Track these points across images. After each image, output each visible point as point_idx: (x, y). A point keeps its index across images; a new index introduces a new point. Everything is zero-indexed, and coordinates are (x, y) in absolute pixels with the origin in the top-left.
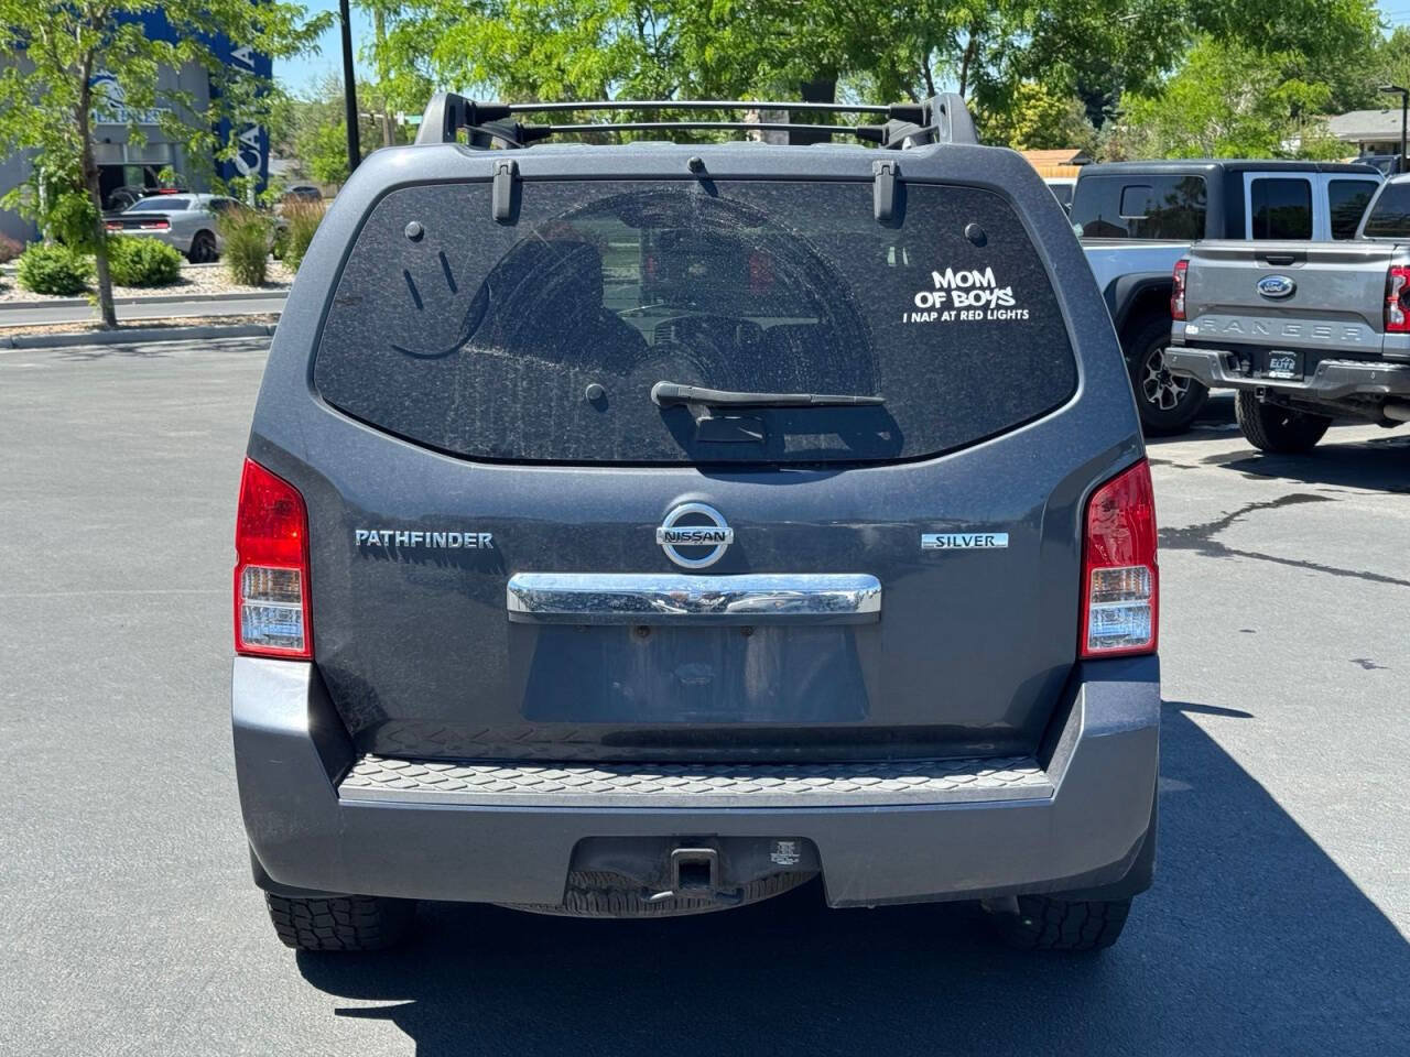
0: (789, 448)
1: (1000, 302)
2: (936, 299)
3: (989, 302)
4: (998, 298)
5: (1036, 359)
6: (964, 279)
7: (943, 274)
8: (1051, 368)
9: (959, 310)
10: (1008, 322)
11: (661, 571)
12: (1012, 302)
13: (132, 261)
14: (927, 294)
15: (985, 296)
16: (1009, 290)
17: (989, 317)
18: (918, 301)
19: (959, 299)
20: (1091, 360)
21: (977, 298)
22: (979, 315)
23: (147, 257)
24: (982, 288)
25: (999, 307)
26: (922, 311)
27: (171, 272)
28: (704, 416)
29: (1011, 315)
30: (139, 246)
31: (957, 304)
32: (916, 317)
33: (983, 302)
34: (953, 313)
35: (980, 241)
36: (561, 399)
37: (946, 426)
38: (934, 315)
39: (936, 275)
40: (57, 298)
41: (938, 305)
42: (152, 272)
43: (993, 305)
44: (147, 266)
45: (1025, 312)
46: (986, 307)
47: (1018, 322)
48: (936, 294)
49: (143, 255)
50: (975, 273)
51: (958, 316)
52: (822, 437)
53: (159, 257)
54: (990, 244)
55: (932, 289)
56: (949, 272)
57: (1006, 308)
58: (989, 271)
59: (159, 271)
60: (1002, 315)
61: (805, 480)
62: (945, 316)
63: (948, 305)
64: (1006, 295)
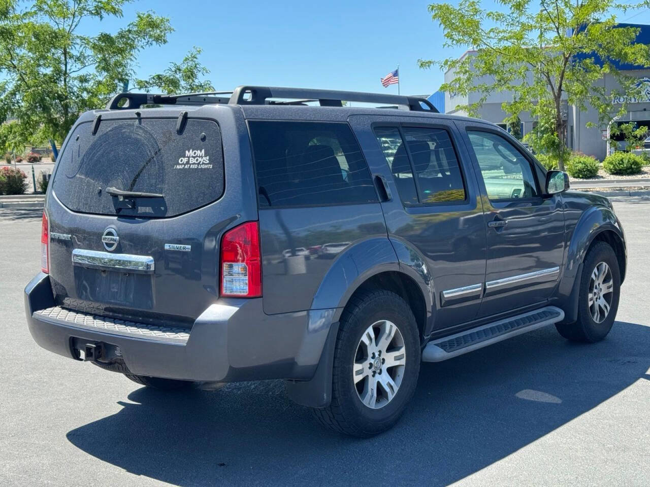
0: (139, 212)
1: (204, 162)
2: (185, 160)
3: (200, 162)
4: (204, 160)
5: (211, 183)
6: (195, 153)
7: (189, 152)
8: (216, 187)
9: (190, 164)
10: (205, 169)
11: (103, 251)
12: (208, 162)
13: (619, 163)
14: (183, 159)
15: (200, 159)
16: (208, 158)
17: (199, 167)
18: (180, 161)
19: (192, 161)
20: (230, 184)
21: (197, 160)
22: (195, 166)
23: (626, 161)
24: (199, 157)
25: (203, 163)
26: (180, 164)
27: (637, 168)
28: (121, 199)
29: (206, 166)
30: (623, 157)
31: (190, 162)
32: (178, 167)
33: (198, 161)
34: (189, 165)
35: (204, 139)
36: (92, 192)
37: (180, 206)
38: (183, 166)
39: (187, 152)
40: (581, 180)
41: (185, 163)
42: (628, 168)
43: (201, 163)
44: (625, 166)
45: (211, 165)
46: (199, 164)
47: (208, 169)
48: (185, 159)
49: (624, 160)
50: (199, 151)
51: (190, 167)
52: (147, 208)
53: (632, 161)
54: (206, 141)
55: (184, 156)
56: (191, 150)
57: (205, 164)
58: (203, 151)
59: (631, 168)
60: (203, 167)
61: (139, 222)
62: (186, 167)
63: (188, 163)
64: (206, 159)
